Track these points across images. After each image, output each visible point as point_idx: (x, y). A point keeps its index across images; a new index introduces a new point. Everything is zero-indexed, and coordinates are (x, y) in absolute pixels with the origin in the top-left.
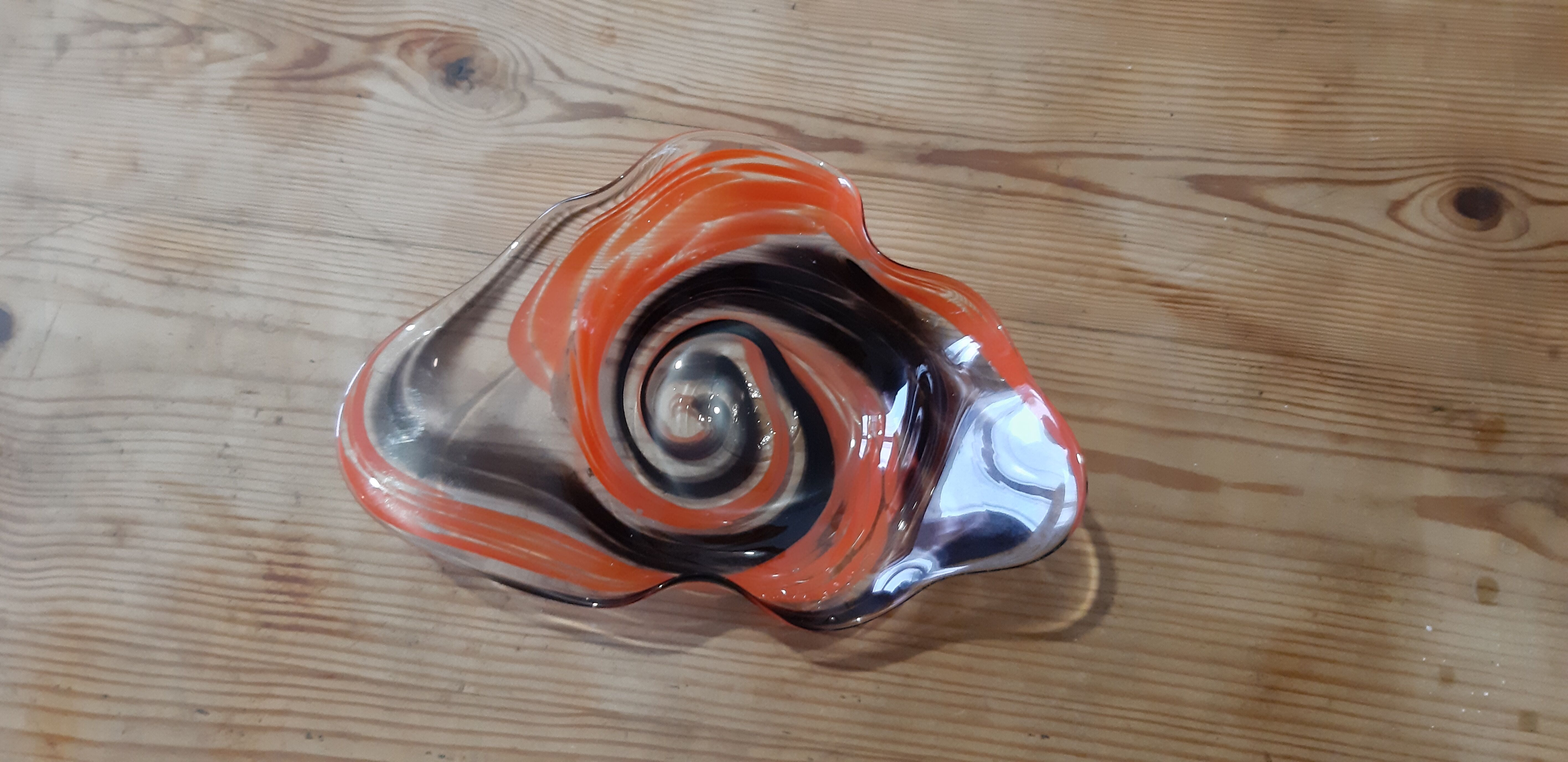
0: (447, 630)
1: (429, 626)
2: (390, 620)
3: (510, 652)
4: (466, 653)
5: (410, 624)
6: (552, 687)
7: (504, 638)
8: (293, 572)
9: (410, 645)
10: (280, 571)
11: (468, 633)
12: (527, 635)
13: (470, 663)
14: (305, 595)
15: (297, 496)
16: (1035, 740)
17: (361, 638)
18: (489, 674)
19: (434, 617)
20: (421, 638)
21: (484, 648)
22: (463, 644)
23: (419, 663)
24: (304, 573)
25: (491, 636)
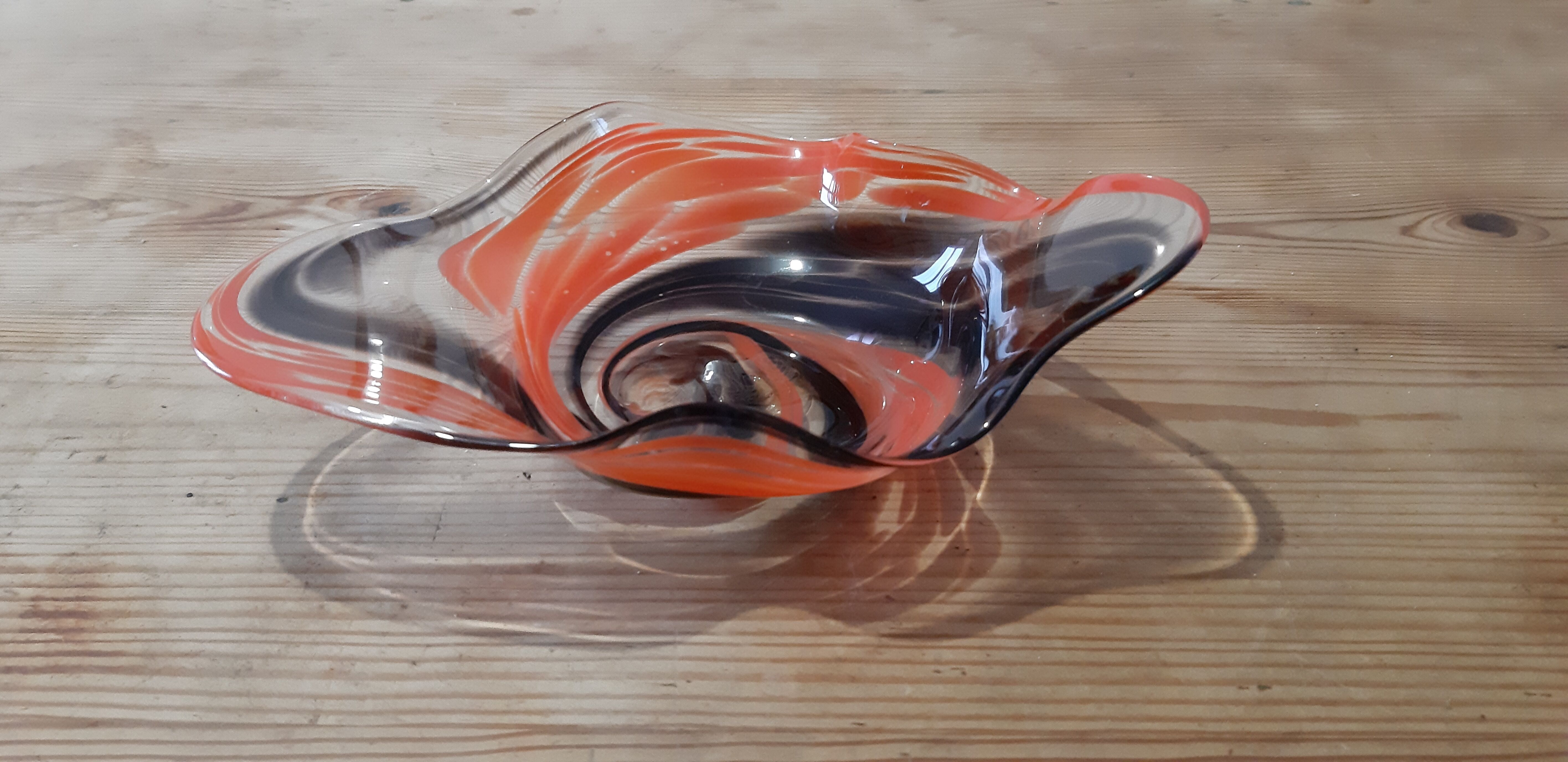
0: (303, 650)
1: (274, 649)
2: (210, 647)
3: (404, 668)
4: (329, 674)
5: (243, 649)
6: (466, 703)
7: (391, 652)
8: (71, 606)
9: (237, 673)
10: (48, 606)
11: (335, 650)
12: (428, 646)
13: (336, 686)
14: (82, 630)
15: (103, 527)
16: (1252, 692)
17: (158, 672)
18: (362, 698)
19: (283, 637)
20: (256, 664)
21: (359, 667)
22: (326, 665)
23: (248, 694)
24: (86, 606)
25: (373, 652)
